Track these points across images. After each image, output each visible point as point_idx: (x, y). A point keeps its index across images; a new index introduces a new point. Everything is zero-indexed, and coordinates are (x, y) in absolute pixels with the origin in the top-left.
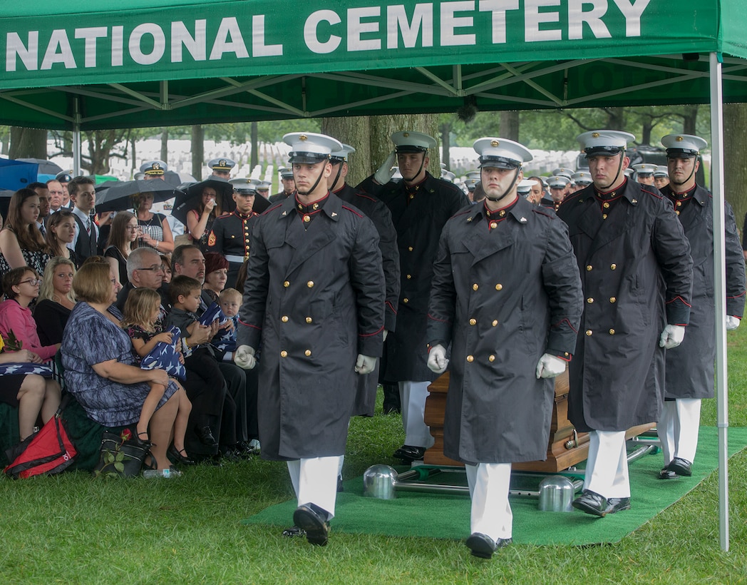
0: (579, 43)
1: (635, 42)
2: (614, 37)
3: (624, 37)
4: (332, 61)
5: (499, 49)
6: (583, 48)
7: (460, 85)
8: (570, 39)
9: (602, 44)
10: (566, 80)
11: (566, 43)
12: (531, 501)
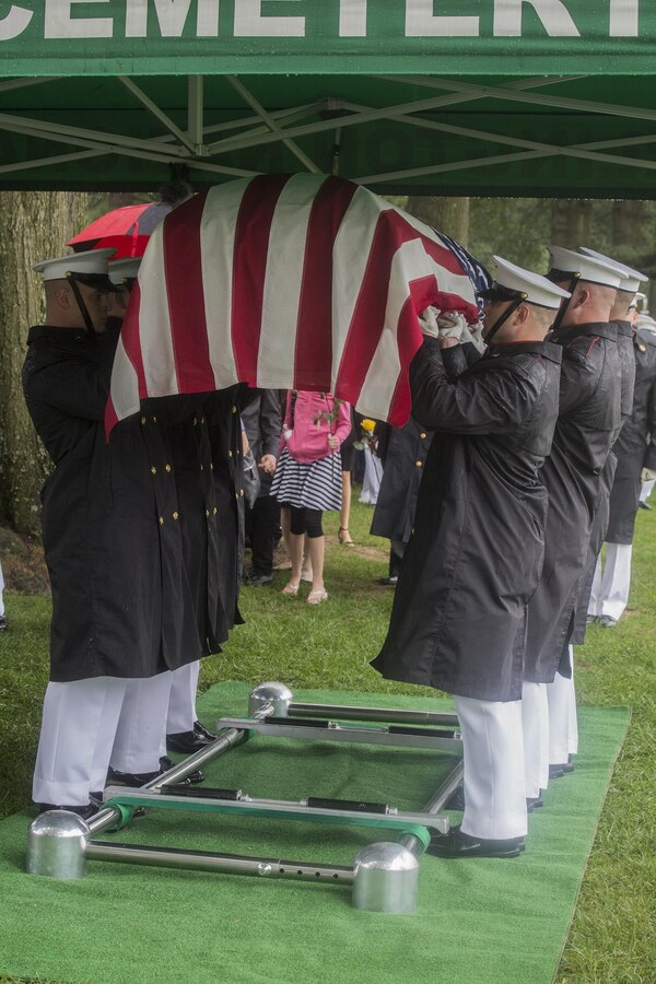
0: (512, 44)
1: (626, 47)
2: (586, 36)
3: (606, 38)
4: (11, 56)
5: (352, 48)
6: (520, 53)
7: (199, 139)
8: (495, 35)
9: (561, 49)
10: (337, 148)
11: (489, 44)
12: (337, 887)
